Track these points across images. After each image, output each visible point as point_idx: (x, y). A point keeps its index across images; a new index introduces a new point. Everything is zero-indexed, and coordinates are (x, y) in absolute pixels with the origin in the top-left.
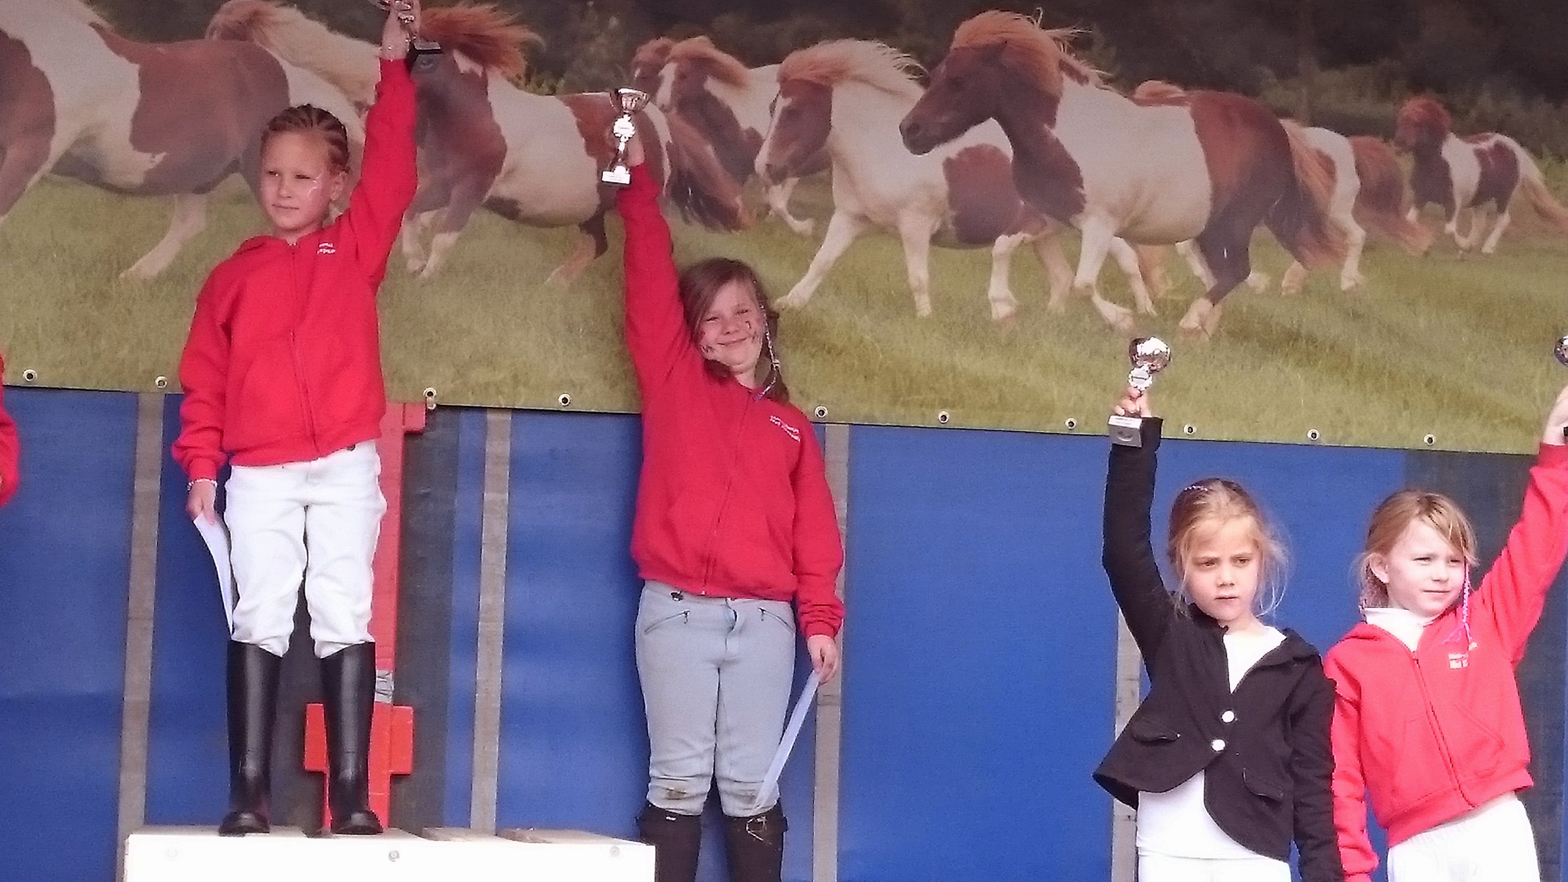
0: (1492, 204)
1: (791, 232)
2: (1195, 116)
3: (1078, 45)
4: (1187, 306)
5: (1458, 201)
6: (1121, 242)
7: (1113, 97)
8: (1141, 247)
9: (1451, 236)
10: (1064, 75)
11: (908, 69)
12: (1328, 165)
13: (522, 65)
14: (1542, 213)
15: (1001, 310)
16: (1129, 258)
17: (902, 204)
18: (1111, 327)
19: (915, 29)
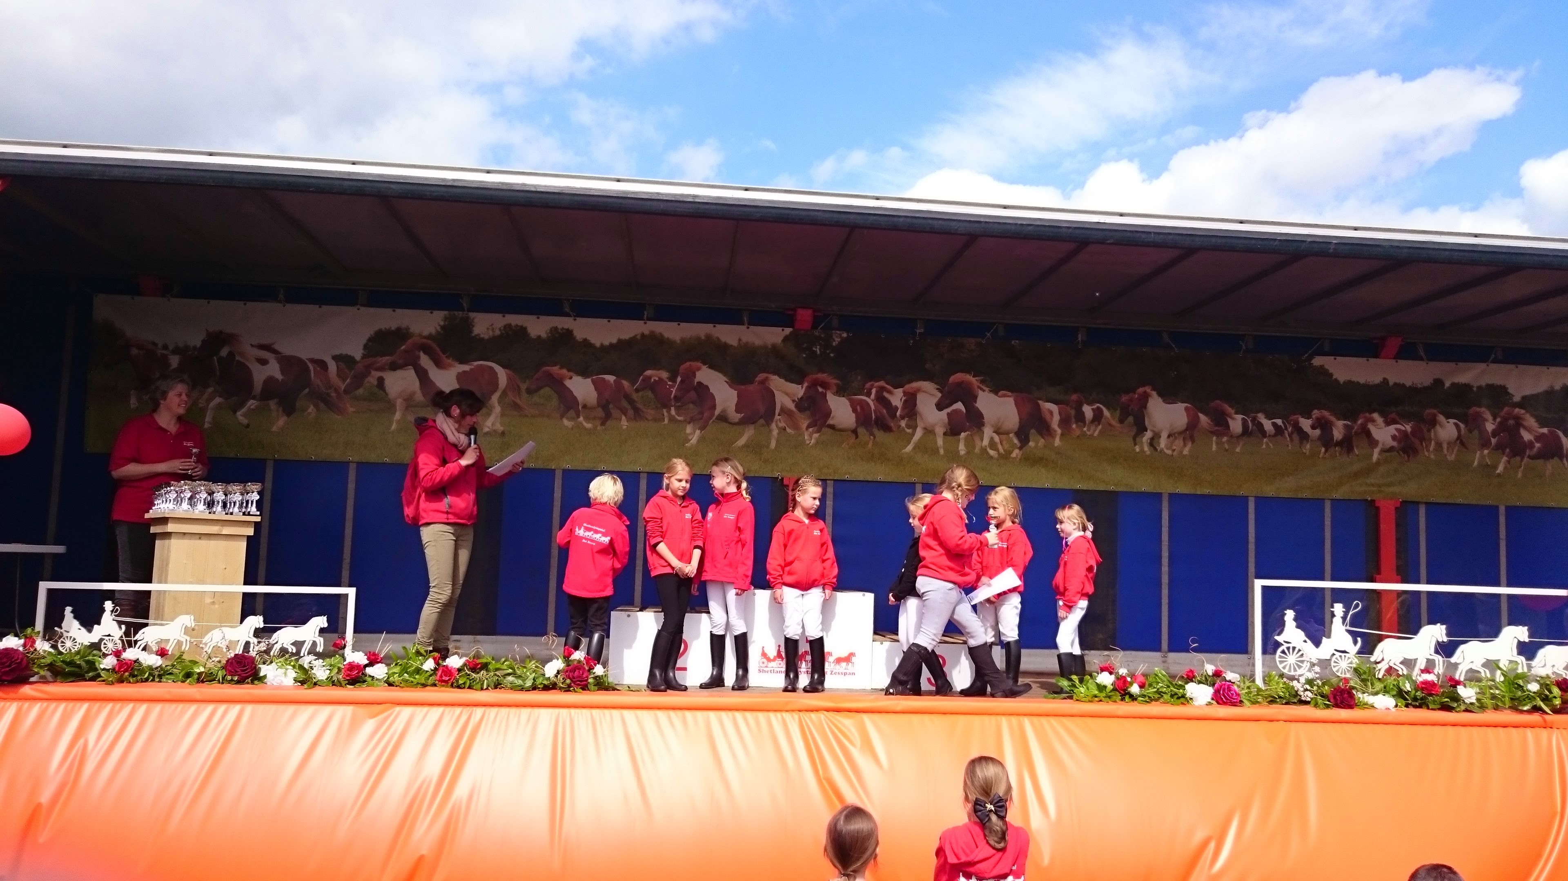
0: (1097, 423)
1: (906, 433)
2: (1014, 400)
3: (982, 382)
4: (1013, 450)
5: (1087, 422)
7: (992, 395)
8: (1001, 436)
9: (1085, 432)
10: (979, 390)
11: (937, 389)
12: (1051, 413)
13: (835, 389)
14: (1110, 425)
15: (962, 453)
17: (936, 425)
18: (992, 457)
19: (939, 378)
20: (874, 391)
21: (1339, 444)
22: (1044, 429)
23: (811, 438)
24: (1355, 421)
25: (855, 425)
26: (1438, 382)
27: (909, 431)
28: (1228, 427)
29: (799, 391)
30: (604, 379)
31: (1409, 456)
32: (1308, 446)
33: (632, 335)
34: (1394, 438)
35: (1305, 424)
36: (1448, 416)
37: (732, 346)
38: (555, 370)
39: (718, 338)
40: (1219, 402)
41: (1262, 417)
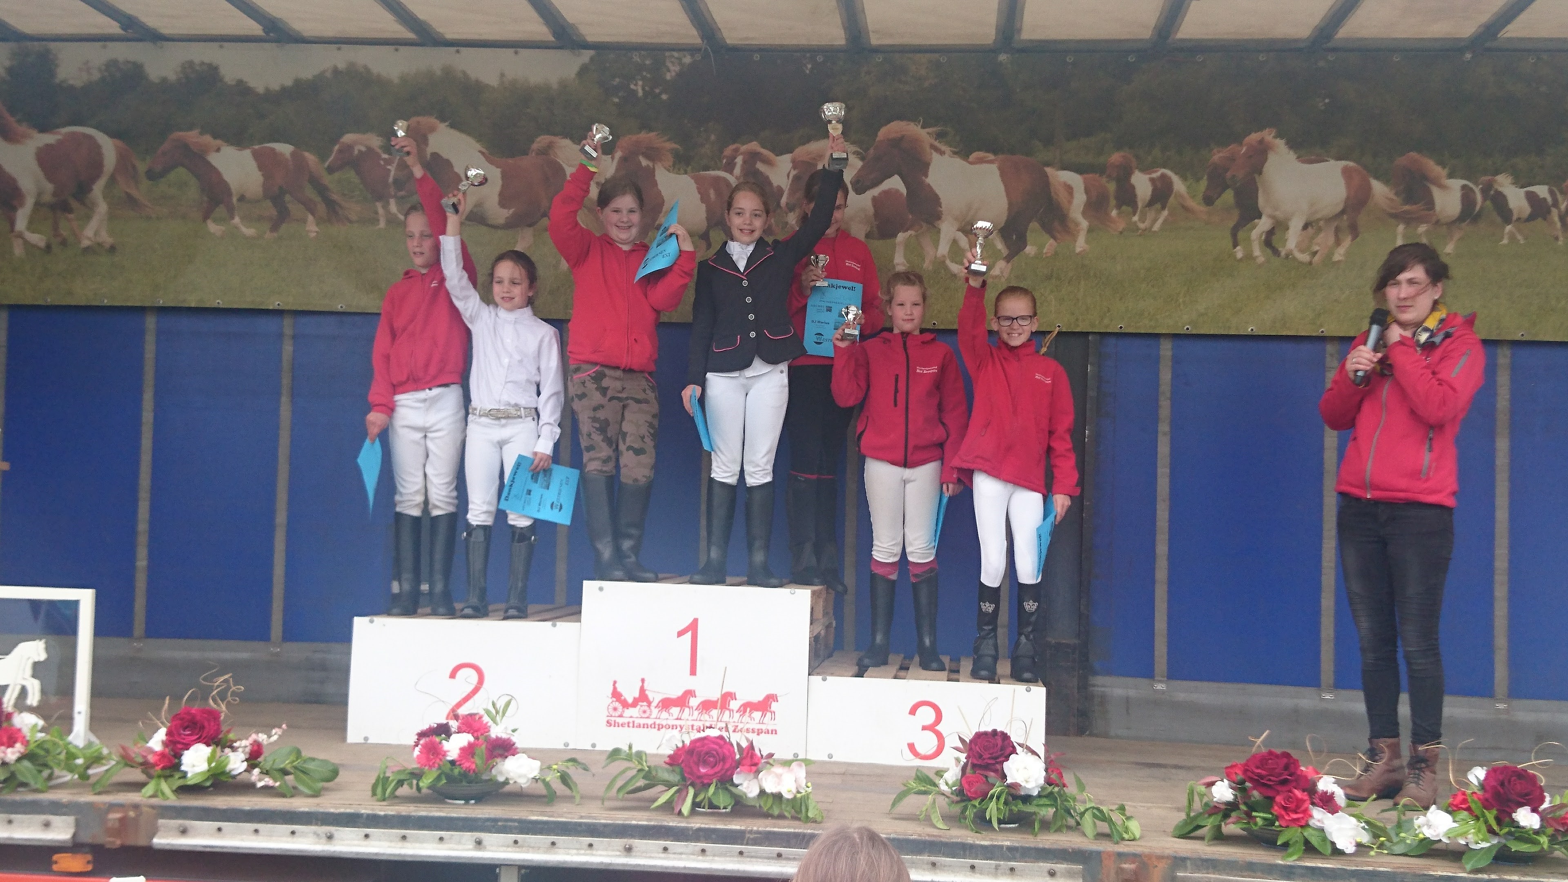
0: (1158, 206)
2: (1000, 168)
3: (940, 136)
4: (994, 264)
5: (1140, 205)
6: (960, 234)
7: (958, 161)
9: (1135, 222)
10: (933, 151)
11: (855, 152)
12: (1069, 189)
13: (671, 161)
15: (901, 269)
16: (964, 241)
17: (852, 219)
19: (858, 134)
20: (739, 160)
22: (1056, 220)
30: (273, 150)
33: (316, 72)
37: (487, 86)
38: (193, 136)
39: (464, 73)
40: (1413, 154)
41: (1505, 185)
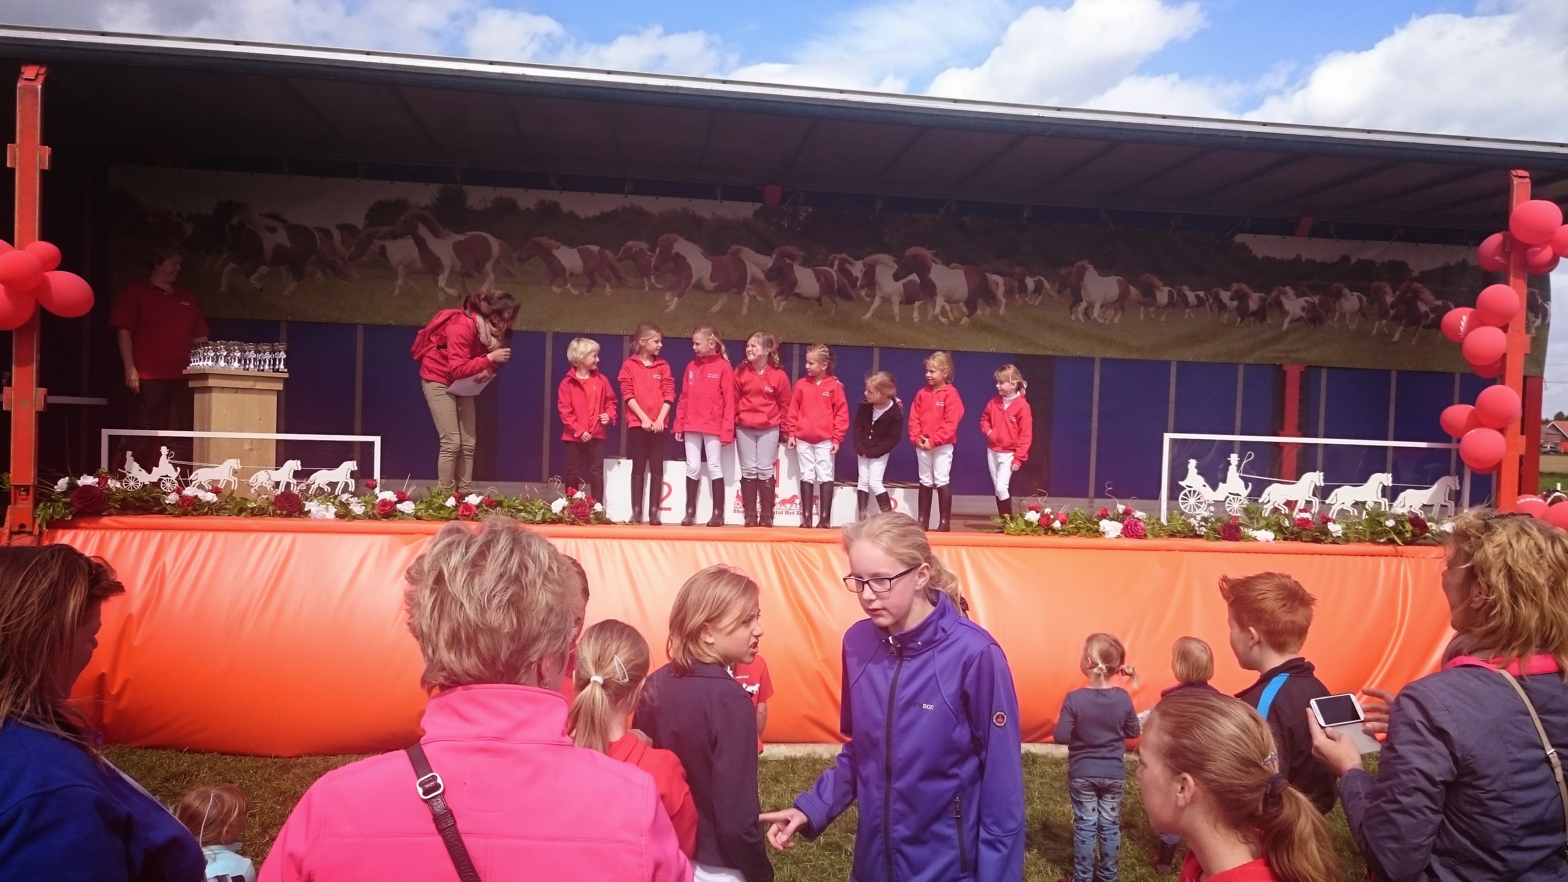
0: (1037, 294)
2: (964, 272)
5: (1029, 292)
7: (945, 269)
8: (951, 304)
9: (1027, 301)
10: (932, 262)
11: (894, 261)
12: (997, 284)
13: (800, 260)
14: (1050, 296)
15: (916, 320)
16: (947, 307)
17: (892, 294)
18: (942, 324)
19: (897, 252)
20: (836, 262)
21: (1254, 314)
22: (990, 297)
23: (779, 305)
24: (1269, 293)
25: (819, 293)
26: (1346, 258)
27: (867, 299)
28: (1155, 299)
29: (768, 262)
30: (589, 249)
31: (1315, 326)
32: (1226, 316)
33: (614, 208)
34: (1303, 309)
35: (1225, 296)
36: (1352, 290)
37: (706, 219)
38: (544, 240)
39: (694, 212)
40: (1148, 275)
41: (1186, 290)
